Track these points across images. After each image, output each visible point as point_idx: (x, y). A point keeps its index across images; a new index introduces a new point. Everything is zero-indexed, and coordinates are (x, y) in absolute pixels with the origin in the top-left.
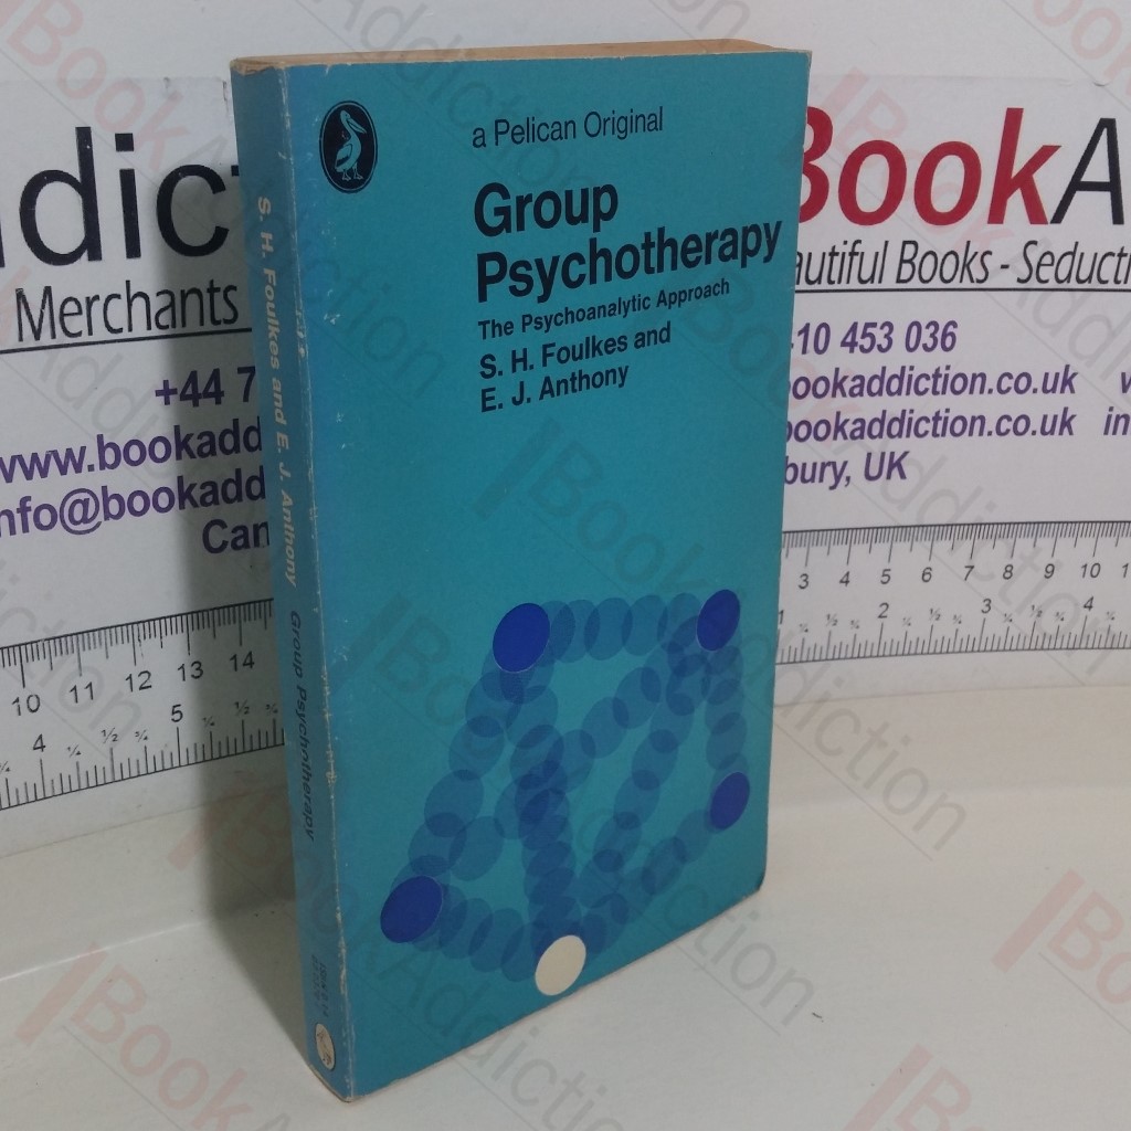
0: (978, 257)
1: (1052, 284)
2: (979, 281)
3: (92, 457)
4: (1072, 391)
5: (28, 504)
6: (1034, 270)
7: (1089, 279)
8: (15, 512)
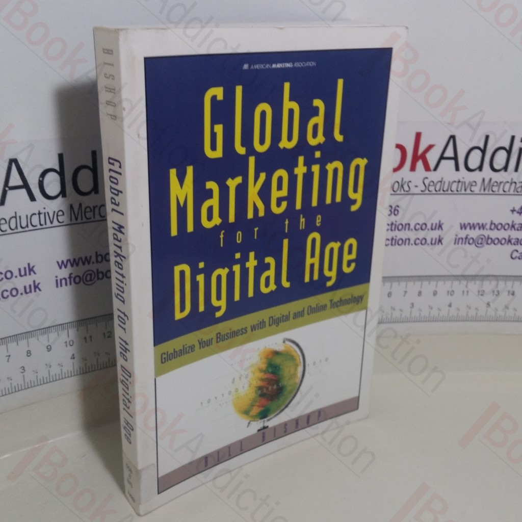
0: (406, 183)
1: (434, 192)
2: (407, 191)
3: (93, 259)
4: (442, 229)
5: (72, 276)
6: (427, 187)
7: (447, 190)
8: (67, 278)
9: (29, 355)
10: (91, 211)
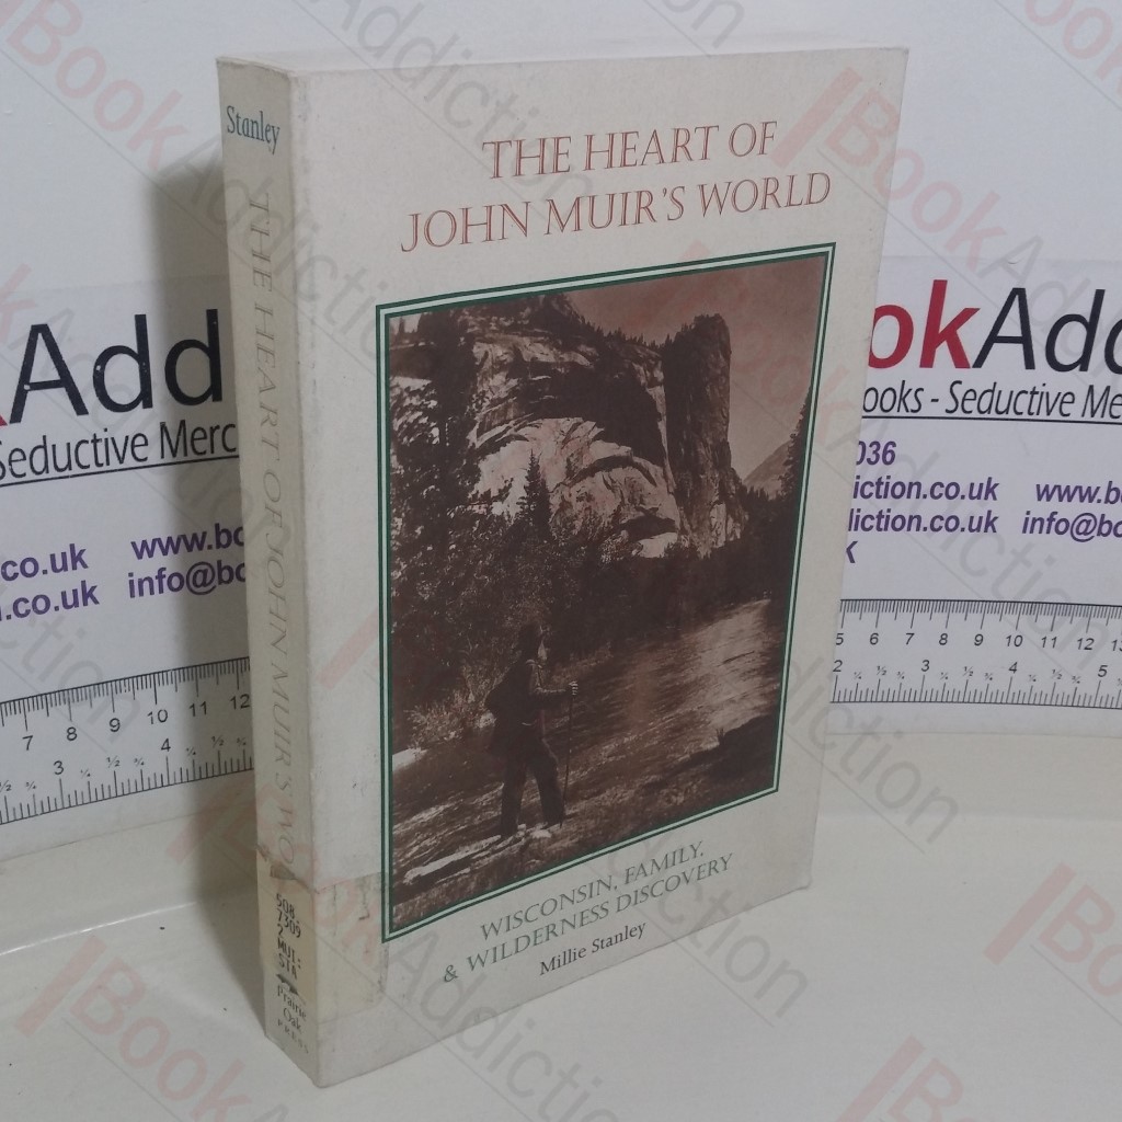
0: (912, 393)
1: (975, 414)
2: (912, 411)
3: (211, 539)
4: (995, 498)
5: (163, 573)
6: (959, 403)
7: (1007, 411)
8: (154, 578)
9: (72, 736)
10: (205, 438)
